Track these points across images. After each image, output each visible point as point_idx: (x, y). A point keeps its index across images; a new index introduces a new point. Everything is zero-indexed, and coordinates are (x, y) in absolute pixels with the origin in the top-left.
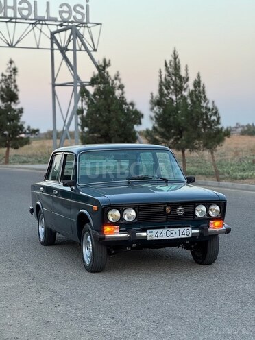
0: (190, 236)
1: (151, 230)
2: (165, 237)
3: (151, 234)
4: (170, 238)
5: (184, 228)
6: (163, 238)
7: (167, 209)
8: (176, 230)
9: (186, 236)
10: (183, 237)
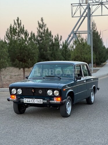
0: (42, 103)
1: (25, 99)
2: (31, 102)
3: (25, 100)
4: (33, 103)
5: (39, 99)
6: (30, 103)
7: (33, 90)
8: (36, 100)
9: (40, 103)
10: (39, 103)
